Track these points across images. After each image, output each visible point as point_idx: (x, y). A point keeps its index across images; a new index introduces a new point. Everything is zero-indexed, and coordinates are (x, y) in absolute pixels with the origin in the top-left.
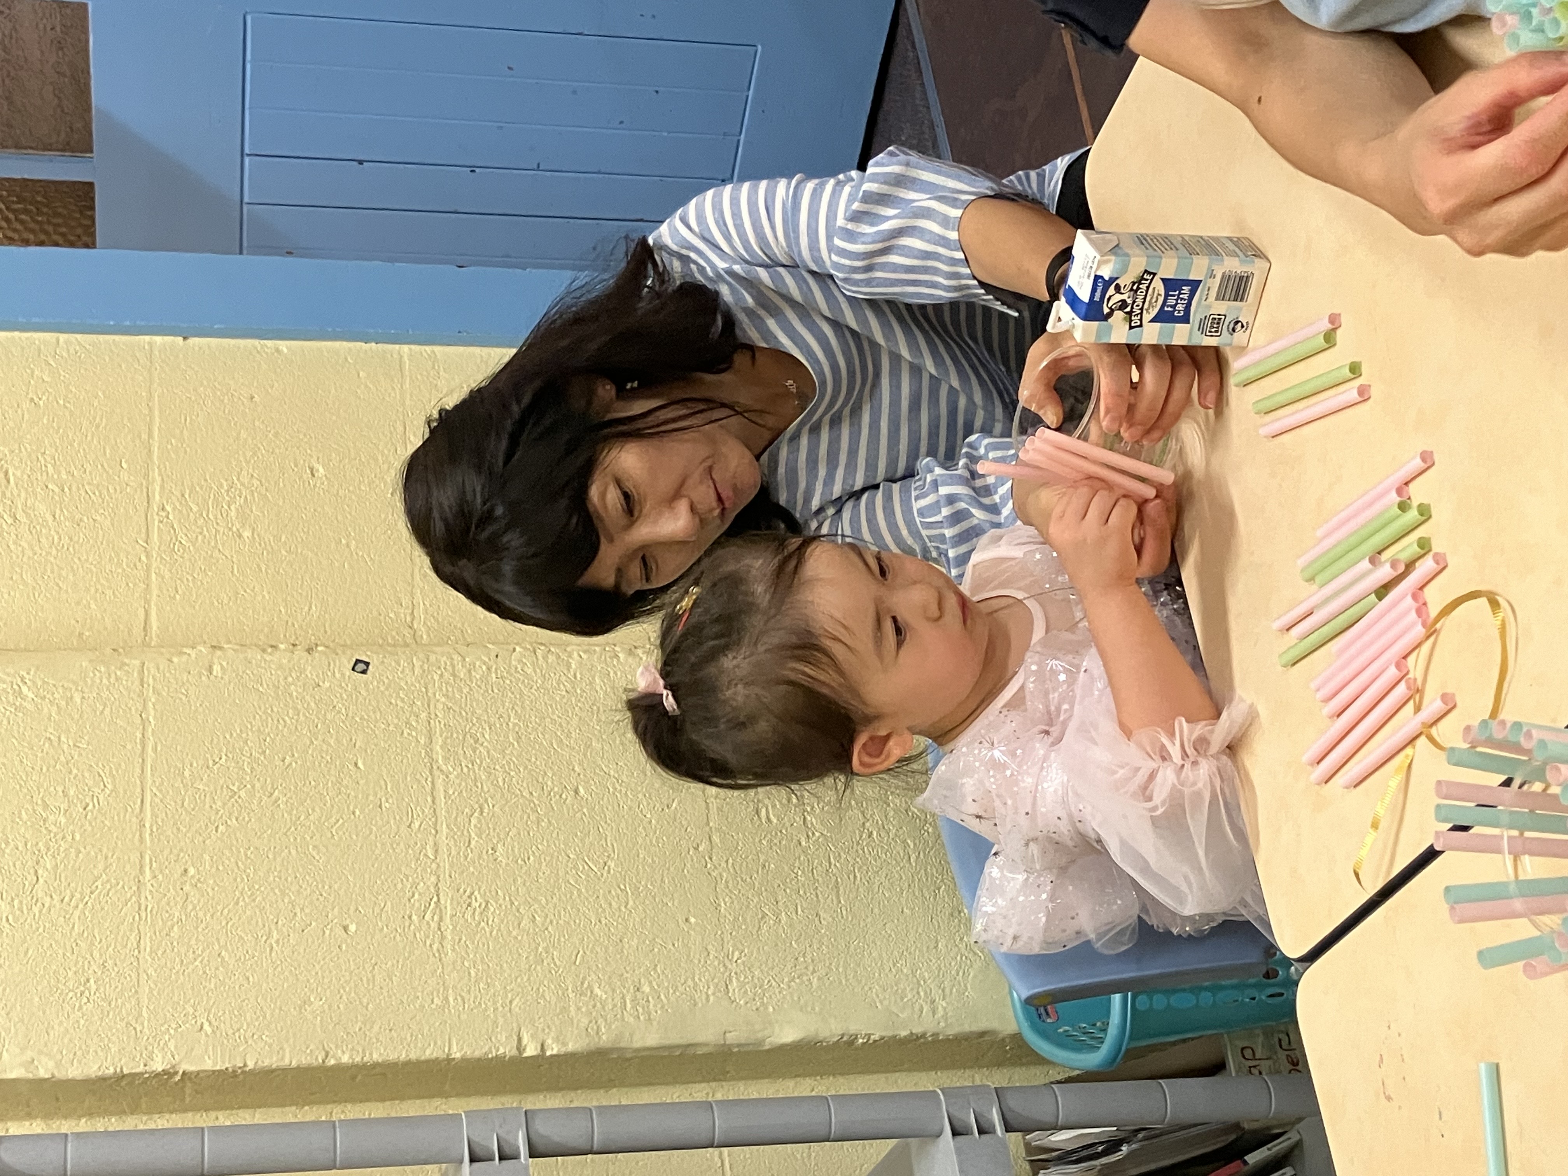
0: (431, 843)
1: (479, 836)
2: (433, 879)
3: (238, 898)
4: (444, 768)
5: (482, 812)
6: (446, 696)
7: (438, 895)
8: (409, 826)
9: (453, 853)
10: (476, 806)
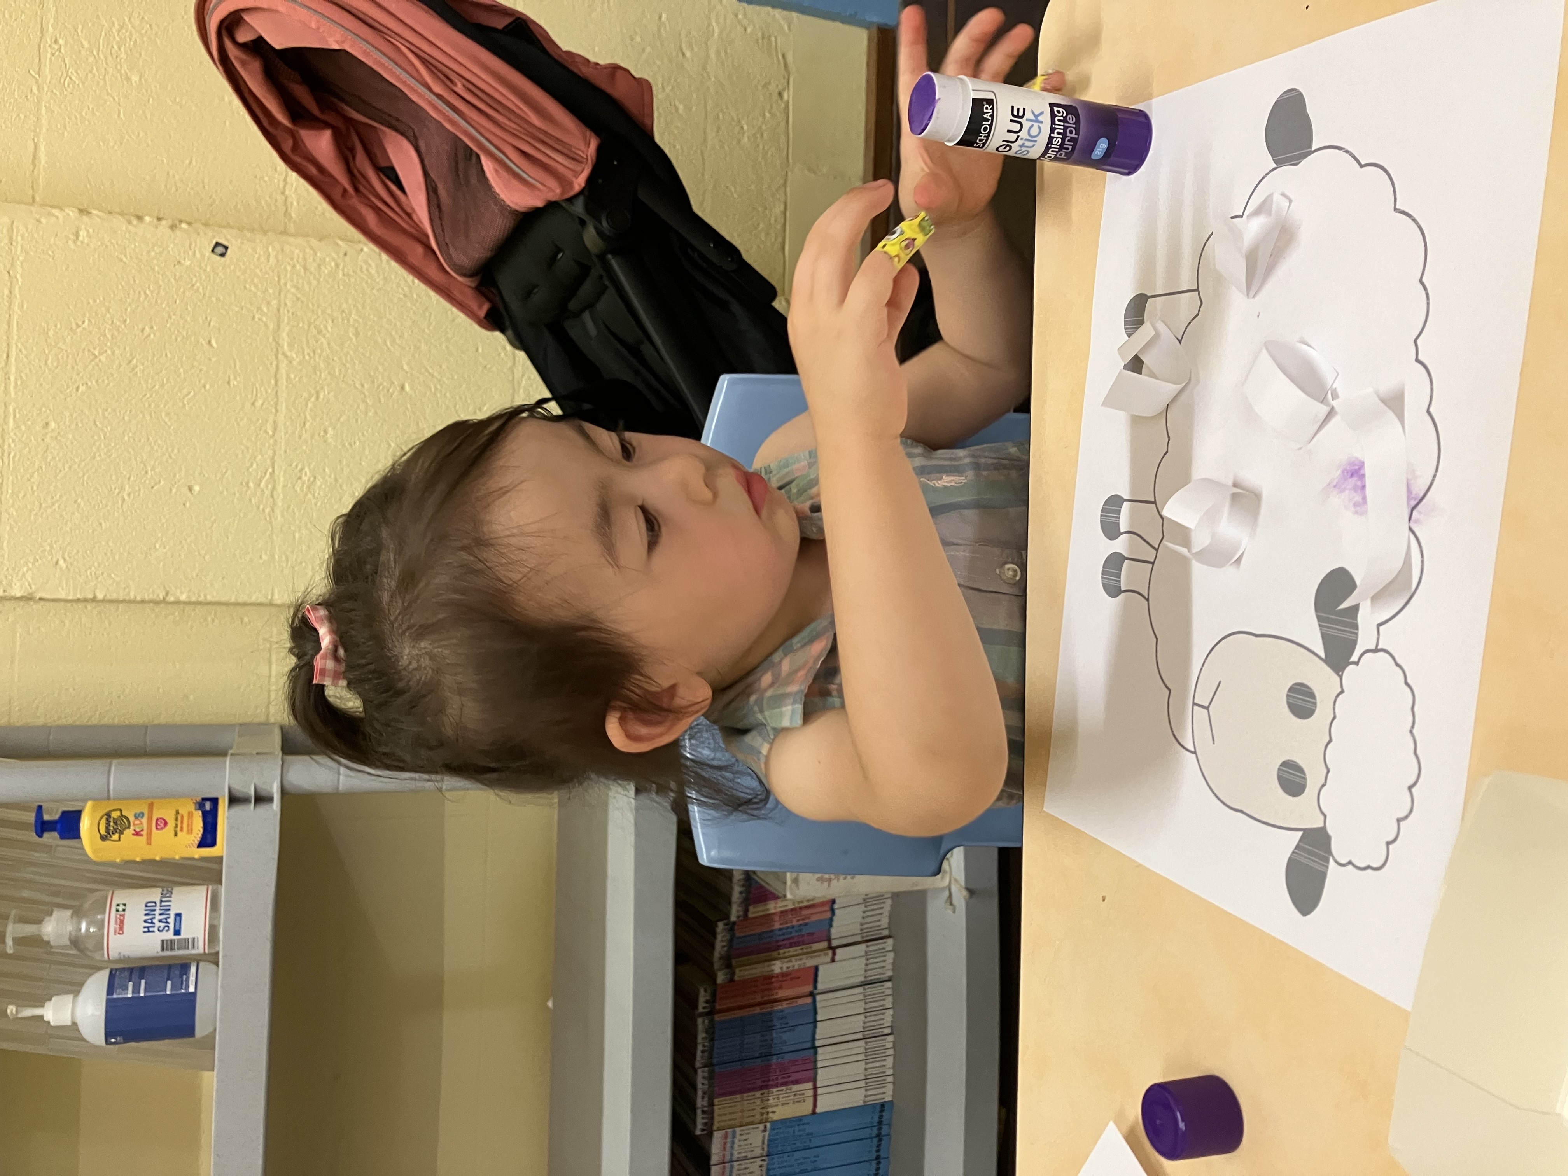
0: (271, 420)
1: (314, 419)
2: (270, 453)
3: (95, 454)
4: (289, 354)
5: (318, 398)
6: (297, 288)
7: (273, 468)
8: (253, 404)
9: (290, 432)
10: (313, 391)
